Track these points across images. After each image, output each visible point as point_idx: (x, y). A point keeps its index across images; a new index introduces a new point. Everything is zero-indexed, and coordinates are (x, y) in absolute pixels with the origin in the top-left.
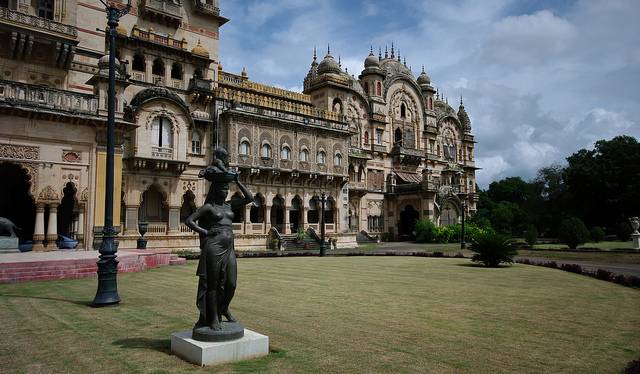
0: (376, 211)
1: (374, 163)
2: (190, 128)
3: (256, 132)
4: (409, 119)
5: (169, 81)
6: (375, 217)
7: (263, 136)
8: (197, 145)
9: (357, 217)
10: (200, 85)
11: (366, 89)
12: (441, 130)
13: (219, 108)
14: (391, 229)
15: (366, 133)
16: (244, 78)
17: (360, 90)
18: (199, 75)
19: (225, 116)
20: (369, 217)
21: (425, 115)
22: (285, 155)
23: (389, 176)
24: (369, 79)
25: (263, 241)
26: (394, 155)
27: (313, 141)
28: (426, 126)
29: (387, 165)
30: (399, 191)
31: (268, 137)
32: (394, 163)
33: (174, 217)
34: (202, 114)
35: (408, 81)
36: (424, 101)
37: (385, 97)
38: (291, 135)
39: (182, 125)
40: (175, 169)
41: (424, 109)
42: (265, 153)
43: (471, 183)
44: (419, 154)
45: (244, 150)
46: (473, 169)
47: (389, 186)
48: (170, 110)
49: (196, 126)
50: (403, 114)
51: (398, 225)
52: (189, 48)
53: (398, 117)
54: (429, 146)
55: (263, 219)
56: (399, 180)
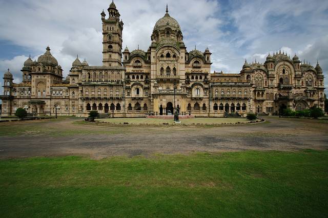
0: (270, 106)
1: (270, 91)
2: (204, 90)
3: (220, 89)
4: (287, 73)
5: (199, 80)
6: (269, 108)
7: (222, 90)
8: (206, 93)
9: (261, 108)
10: (206, 80)
11: (266, 67)
12: (304, 75)
13: (210, 84)
14: (276, 111)
15: (266, 82)
16: (222, 73)
17: (263, 68)
18: (206, 78)
19: (212, 86)
20: (267, 108)
21: (295, 71)
22: (228, 93)
23: (276, 94)
24: (268, 64)
25: (223, 114)
26: (279, 87)
27: (237, 89)
28: (295, 75)
29: (275, 91)
30: (280, 99)
31: (223, 89)
32: (279, 90)
33: (201, 109)
34: (206, 86)
35: (287, 61)
36: (295, 67)
37: (274, 68)
38: (230, 88)
39: (202, 89)
40: (201, 99)
41: (294, 69)
42: (222, 93)
43: (321, 94)
44: (290, 86)
45: (217, 93)
46: (323, 89)
47: (276, 98)
48: (199, 86)
49: (205, 89)
50: (284, 72)
51: (279, 110)
52: (203, 72)
53: (281, 74)
54: (297, 82)
55: (222, 109)
56: (280, 95)
